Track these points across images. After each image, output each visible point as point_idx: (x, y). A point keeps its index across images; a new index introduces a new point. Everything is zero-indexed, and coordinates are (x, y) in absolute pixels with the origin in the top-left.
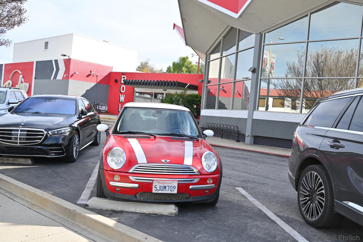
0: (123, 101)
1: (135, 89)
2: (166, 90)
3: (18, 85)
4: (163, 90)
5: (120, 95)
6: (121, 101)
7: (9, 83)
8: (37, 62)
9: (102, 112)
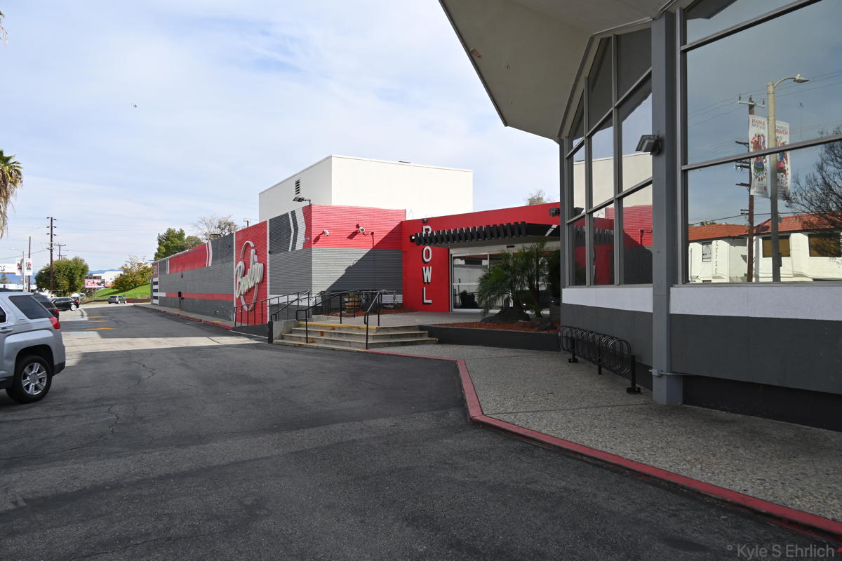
0: (429, 281)
1: (452, 251)
2: (513, 247)
3: (250, 268)
4: (508, 247)
5: (424, 268)
6: (426, 281)
7: (241, 267)
8: (270, 220)
9: (390, 308)
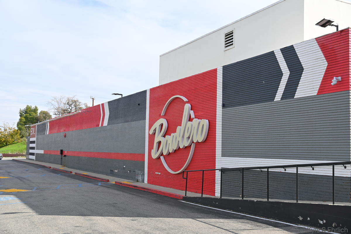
3: (181, 125)
7: (162, 125)
8: (225, 68)
